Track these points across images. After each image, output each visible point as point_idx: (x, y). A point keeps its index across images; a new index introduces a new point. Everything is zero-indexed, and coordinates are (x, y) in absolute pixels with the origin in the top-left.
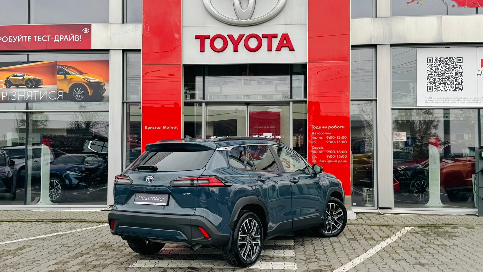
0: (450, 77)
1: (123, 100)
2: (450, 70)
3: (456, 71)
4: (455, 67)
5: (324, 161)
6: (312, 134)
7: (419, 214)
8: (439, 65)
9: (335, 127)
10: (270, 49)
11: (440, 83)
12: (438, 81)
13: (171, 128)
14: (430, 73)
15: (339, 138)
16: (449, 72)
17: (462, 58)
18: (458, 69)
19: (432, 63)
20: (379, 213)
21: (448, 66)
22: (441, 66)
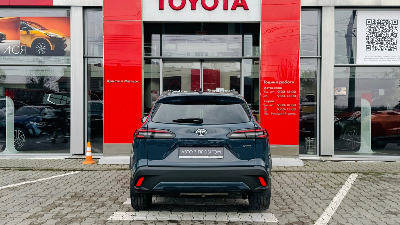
0: (386, 37)
1: (84, 55)
2: (387, 31)
3: (392, 32)
4: (391, 28)
5: (275, 114)
6: (265, 88)
7: (356, 161)
8: (377, 26)
9: (286, 82)
10: (225, 8)
11: (377, 43)
12: (376, 41)
13: (133, 82)
14: (369, 33)
15: (289, 92)
16: (386, 33)
17: (397, 20)
18: (394, 30)
19: (371, 24)
20: (321, 160)
21: (385, 28)
22: (379, 27)
